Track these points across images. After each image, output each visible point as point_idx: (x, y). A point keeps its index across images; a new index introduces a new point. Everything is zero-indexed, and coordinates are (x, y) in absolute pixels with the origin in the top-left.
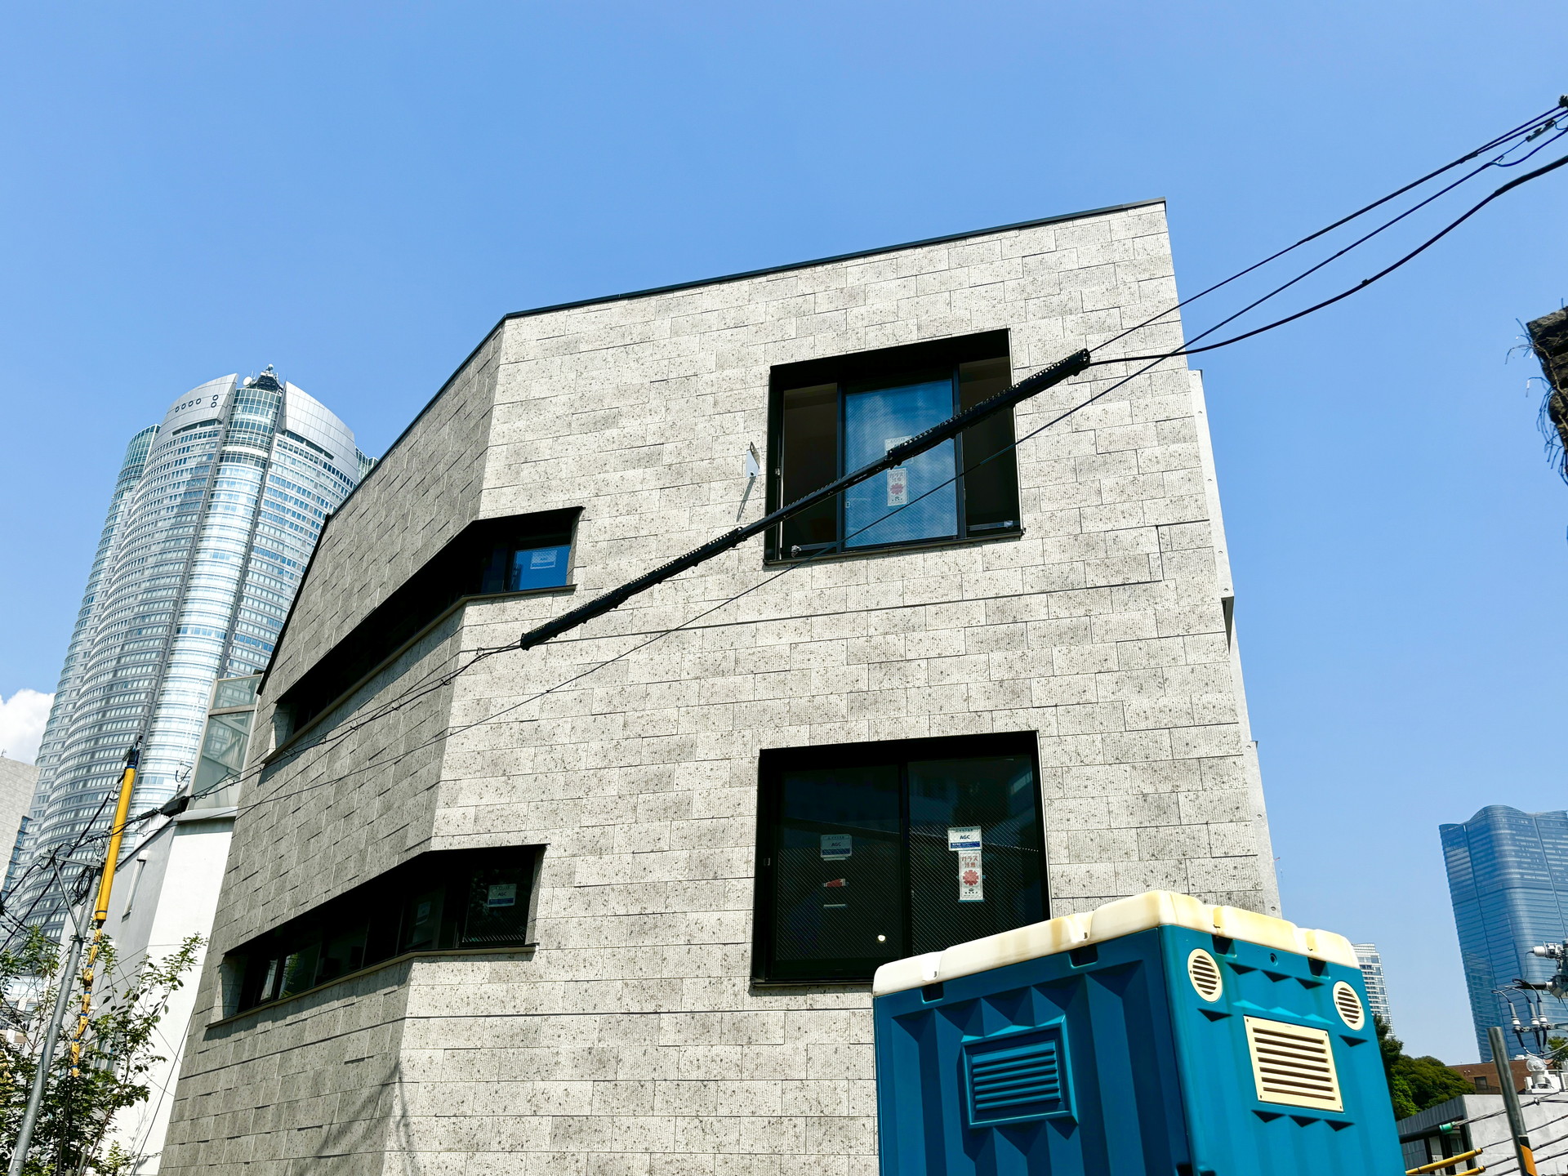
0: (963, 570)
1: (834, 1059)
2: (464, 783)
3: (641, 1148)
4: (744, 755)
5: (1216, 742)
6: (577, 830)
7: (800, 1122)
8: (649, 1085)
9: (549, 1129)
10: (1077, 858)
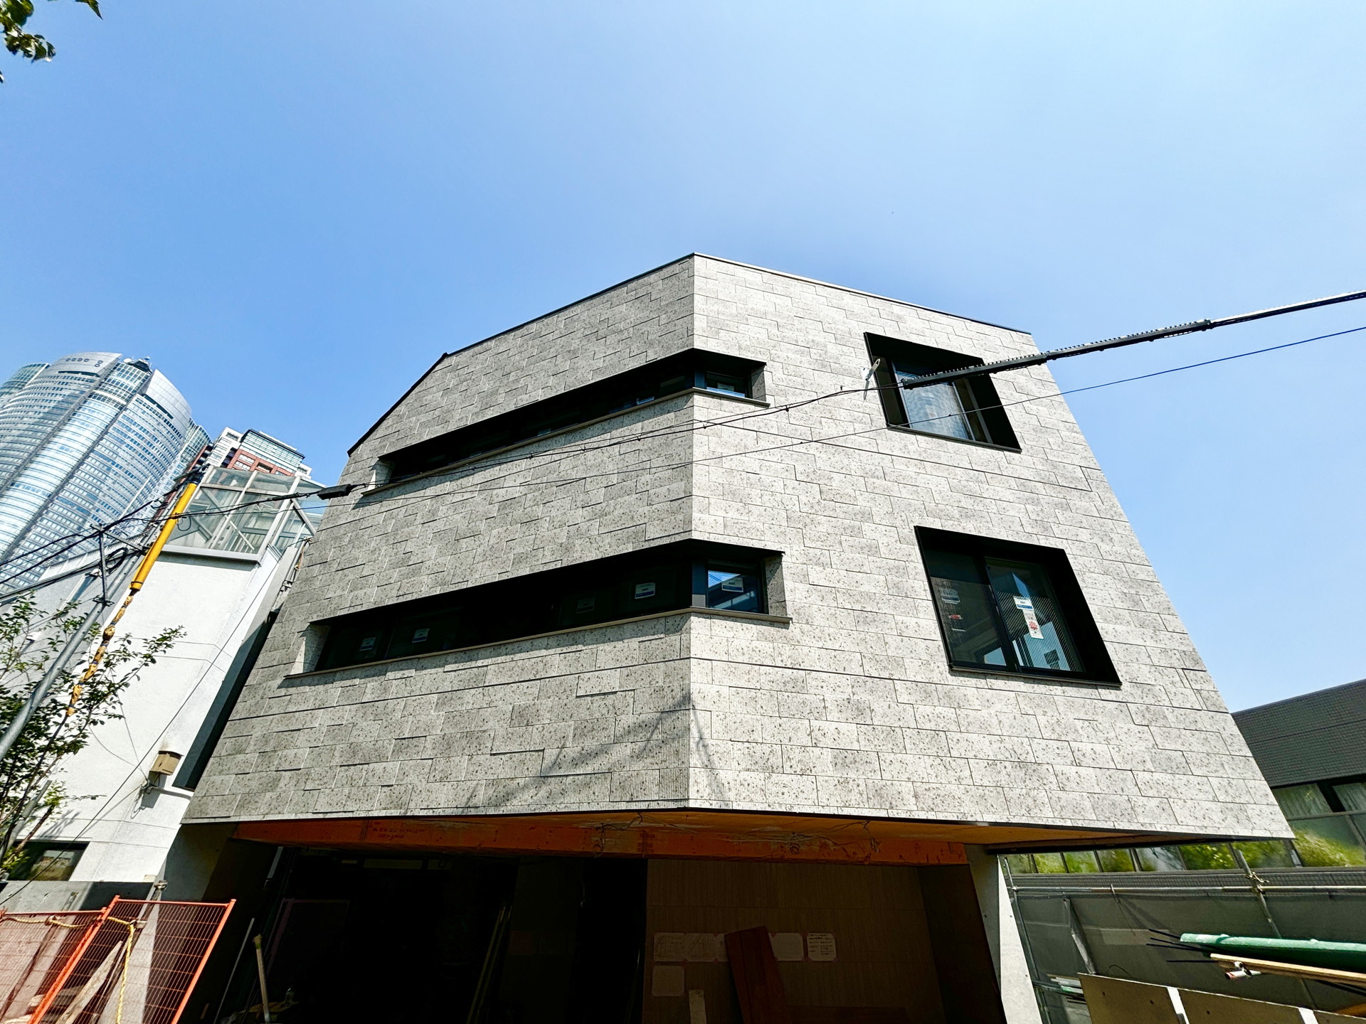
1: (1014, 723)
2: (712, 501)
4: (904, 527)
6: (802, 548)
7: (1008, 765)
8: (898, 731)
9: (830, 759)
10: (1106, 620)
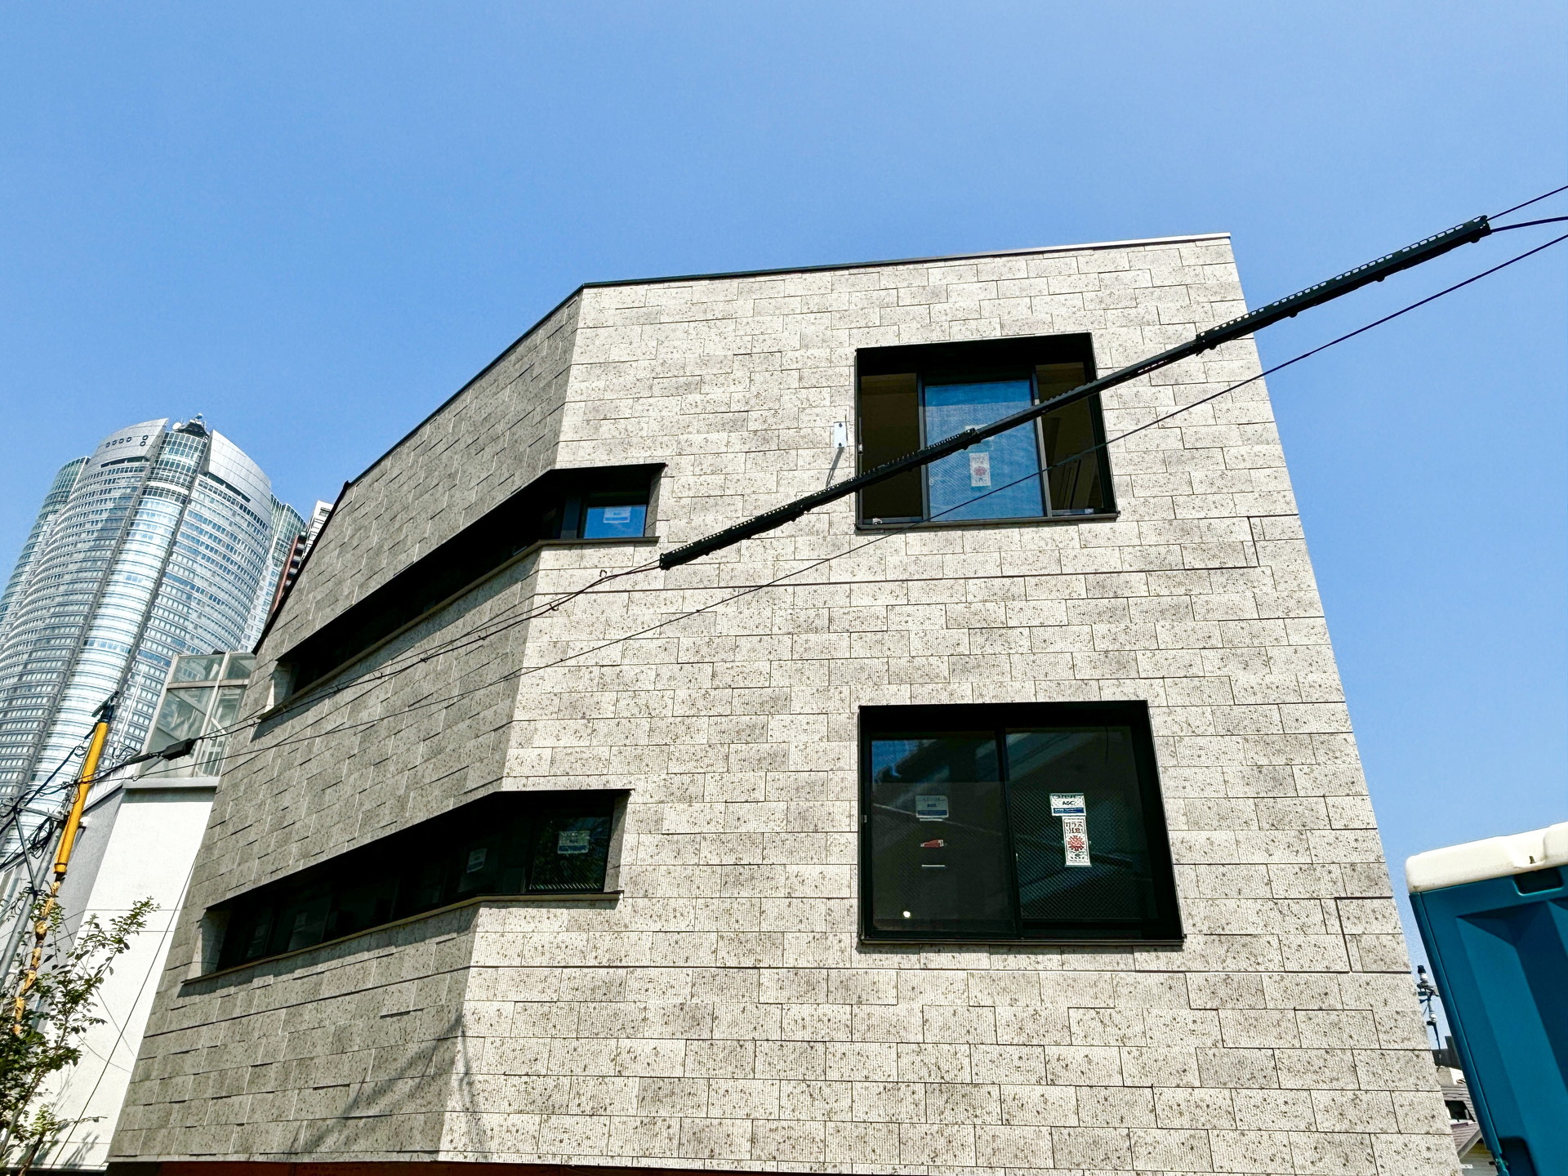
0: (1060, 545)
1: (952, 1021)
2: (540, 725)
3: (742, 1113)
4: (841, 711)
5: (1325, 719)
6: (664, 776)
7: (920, 1089)
8: (749, 1046)
9: (636, 1091)
10: (1195, 824)
